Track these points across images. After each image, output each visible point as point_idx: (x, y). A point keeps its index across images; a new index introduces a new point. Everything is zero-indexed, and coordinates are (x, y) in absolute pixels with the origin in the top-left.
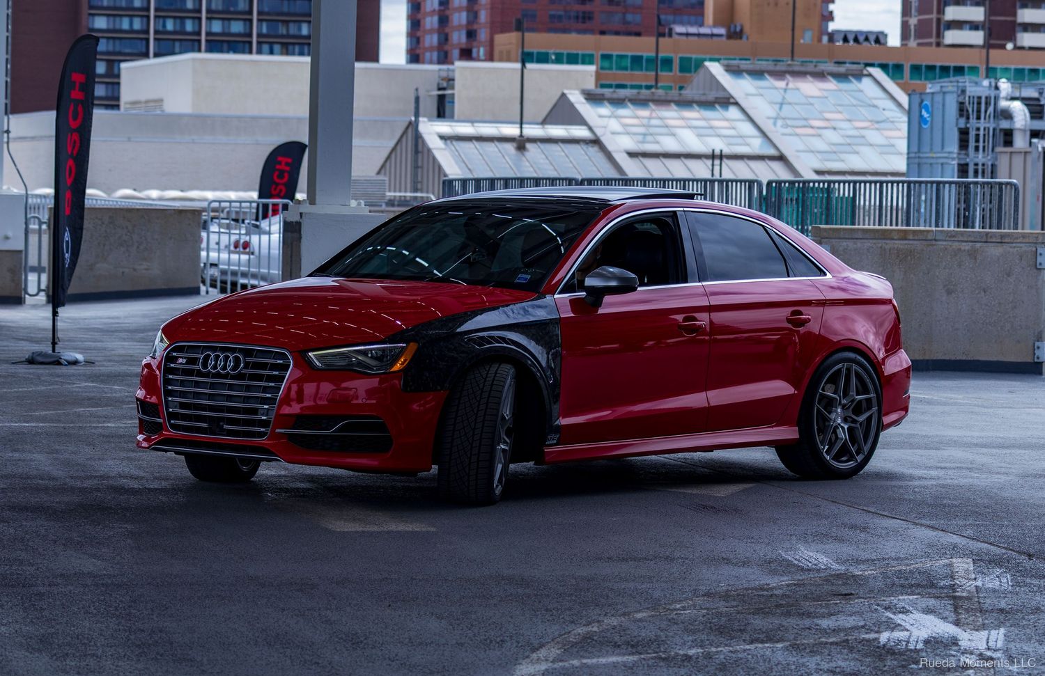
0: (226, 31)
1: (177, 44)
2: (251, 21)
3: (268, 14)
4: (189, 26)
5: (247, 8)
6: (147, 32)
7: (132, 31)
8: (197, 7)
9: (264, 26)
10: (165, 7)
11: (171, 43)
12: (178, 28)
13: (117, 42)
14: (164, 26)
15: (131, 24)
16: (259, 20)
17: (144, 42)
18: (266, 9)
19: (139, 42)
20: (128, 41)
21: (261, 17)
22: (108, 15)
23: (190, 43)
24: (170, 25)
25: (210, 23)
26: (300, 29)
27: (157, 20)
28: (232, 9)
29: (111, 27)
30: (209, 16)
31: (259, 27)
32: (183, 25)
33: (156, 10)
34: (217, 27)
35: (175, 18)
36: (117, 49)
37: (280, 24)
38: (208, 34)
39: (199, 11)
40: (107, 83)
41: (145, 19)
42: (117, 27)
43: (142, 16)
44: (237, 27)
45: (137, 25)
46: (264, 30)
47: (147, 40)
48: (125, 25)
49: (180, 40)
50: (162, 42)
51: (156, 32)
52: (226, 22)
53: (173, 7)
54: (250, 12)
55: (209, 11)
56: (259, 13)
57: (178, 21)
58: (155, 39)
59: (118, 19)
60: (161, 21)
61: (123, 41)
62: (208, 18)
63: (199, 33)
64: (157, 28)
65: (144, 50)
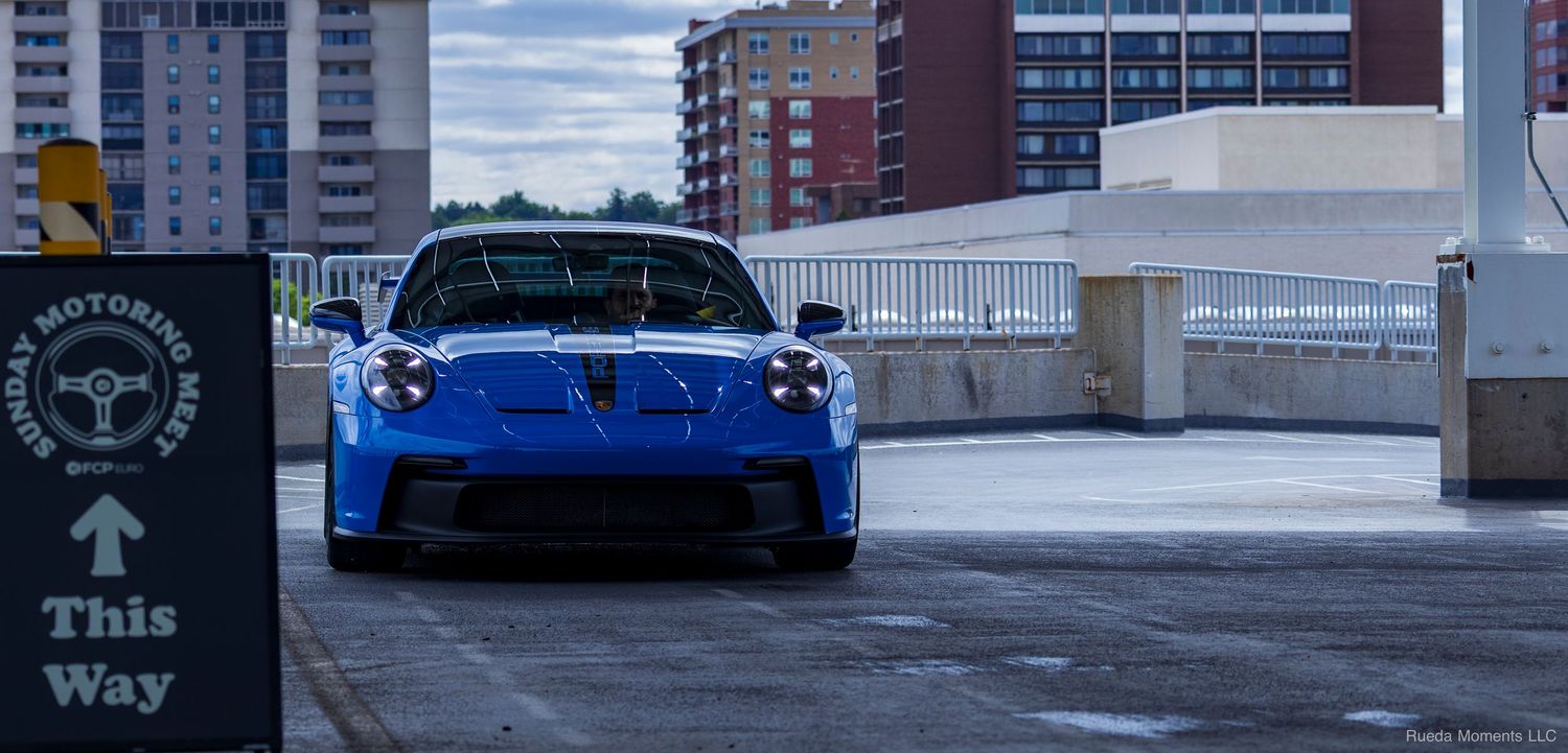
0: (1218, 84)
1: (1146, 106)
2: (1253, 68)
3: (1278, 57)
4: (1163, 79)
5: (1247, 51)
6: (1102, 90)
7: (1079, 90)
8: (1173, 51)
9: (1273, 73)
10: (1127, 53)
11: (1138, 104)
12: (1147, 84)
13: (1059, 106)
14: (1126, 80)
15: (1078, 79)
16: (1264, 67)
17: (1098, 105)
18: (1275, 51)
19: (1091, 104)
20: (1074, 105)
21: (1267, 63)
22: (1044, 68)
23: (1165, 104)
24: (1134, 79)
25: (1194, 74)
26: (1326, 79)
27: (1116, 72)
28: (1225, 52)
29: (1049, 85)
30: (1192, 63)
31: (1266, 79)
32: (1153, 78)
33: (1114, 58)
34: (1203, 79)
35: (1141, 68)
36: (1059, 117)
37: (1296, 72)
38: (1190, 90)
39: (1177, 57)
40: (1046, 167)
41: (1098, 72)
42: (1058, 84)
43: (1093, 68)
44: (1233, 78)
45: (1087, 79)
46: (1273, 82)
47: (1103, 102)
48: (1069, 80)
49: (1150, 101)
50: (1123, 104)
51: (1115, 90)
52: (1217, 72)
53: (1138, 53)
54: (1252, 56)
55: (1190, 57)
56: (1265, 57)
57: (1146, 73)
58: (1113, 100)
59: (1058, 73)
60: (1122, 73)
61: (1067, 105)
62: (1189, 67)
63: (1178, 90)
64: (1115, 85)
65: (1098, 117)
